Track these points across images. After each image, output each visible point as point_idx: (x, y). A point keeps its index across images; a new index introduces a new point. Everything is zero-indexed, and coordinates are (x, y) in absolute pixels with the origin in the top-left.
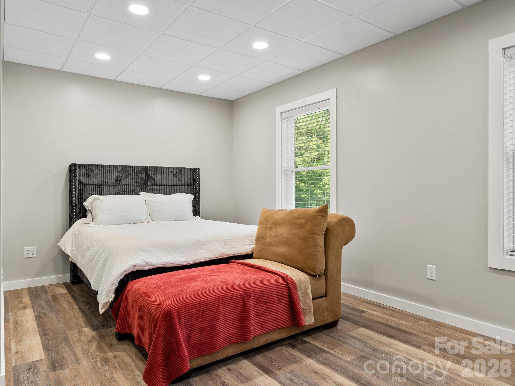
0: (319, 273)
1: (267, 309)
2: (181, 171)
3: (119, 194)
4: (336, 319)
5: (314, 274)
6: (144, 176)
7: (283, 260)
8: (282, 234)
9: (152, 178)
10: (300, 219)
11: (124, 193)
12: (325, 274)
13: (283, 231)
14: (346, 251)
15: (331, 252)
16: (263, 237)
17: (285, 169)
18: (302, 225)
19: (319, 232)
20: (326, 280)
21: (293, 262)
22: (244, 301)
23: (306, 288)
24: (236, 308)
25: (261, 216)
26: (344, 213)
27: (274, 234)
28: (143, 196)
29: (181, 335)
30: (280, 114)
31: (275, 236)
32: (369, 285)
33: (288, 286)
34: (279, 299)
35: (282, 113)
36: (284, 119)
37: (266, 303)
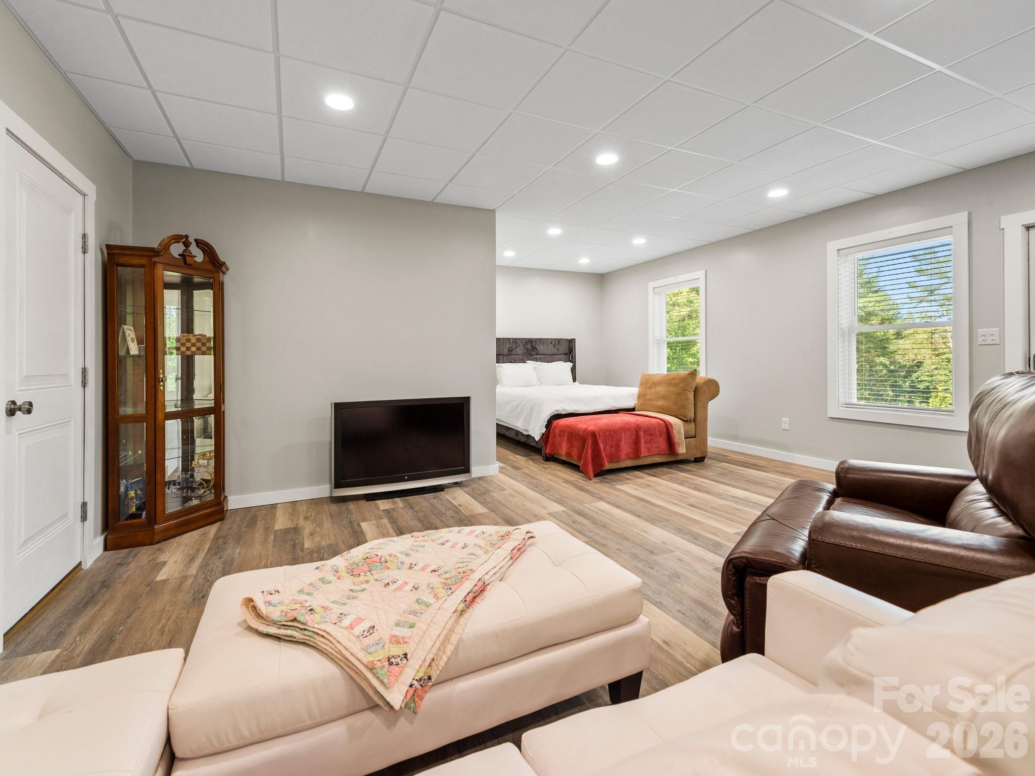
0: (689, 419)
1: (652, 439)
2: (559, 341)
3: (511, 362)
4: (703, 456)
5: (686, 419)
6: (529, 347)
7: (661, 411)
8: (660, 391)
9: (536, 349)
10: (675, 380)
11: (515, 361)
12: (694, 420)
13: (661, 389)
14: (712, 405)
15: (699, 405)
16: (644, 395)
17: (657, 339)
18: (676, 384)
19: (689, 389)
20: (695, 425)
21: (670, 411)
22: (637, 432)
23: (680, 428)
24: (632, 435)
25: (642, 378)
26: (711, 376)
27: (653, 392)
28: (530, 364)
29: (602, 446)
30: (652, 289)
31: (654, 394)
32: (735, 438)
33: (666, 425)
34: (660, 434)
35: (654, 288)
36: (656, 293)
37: (651, 435)
